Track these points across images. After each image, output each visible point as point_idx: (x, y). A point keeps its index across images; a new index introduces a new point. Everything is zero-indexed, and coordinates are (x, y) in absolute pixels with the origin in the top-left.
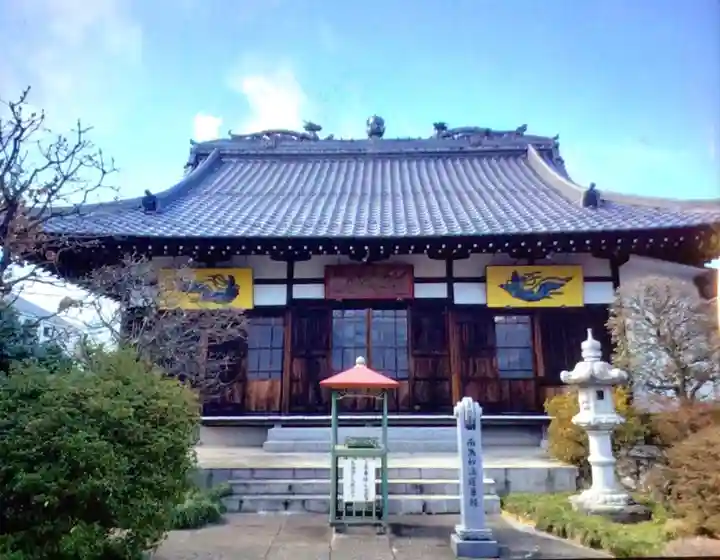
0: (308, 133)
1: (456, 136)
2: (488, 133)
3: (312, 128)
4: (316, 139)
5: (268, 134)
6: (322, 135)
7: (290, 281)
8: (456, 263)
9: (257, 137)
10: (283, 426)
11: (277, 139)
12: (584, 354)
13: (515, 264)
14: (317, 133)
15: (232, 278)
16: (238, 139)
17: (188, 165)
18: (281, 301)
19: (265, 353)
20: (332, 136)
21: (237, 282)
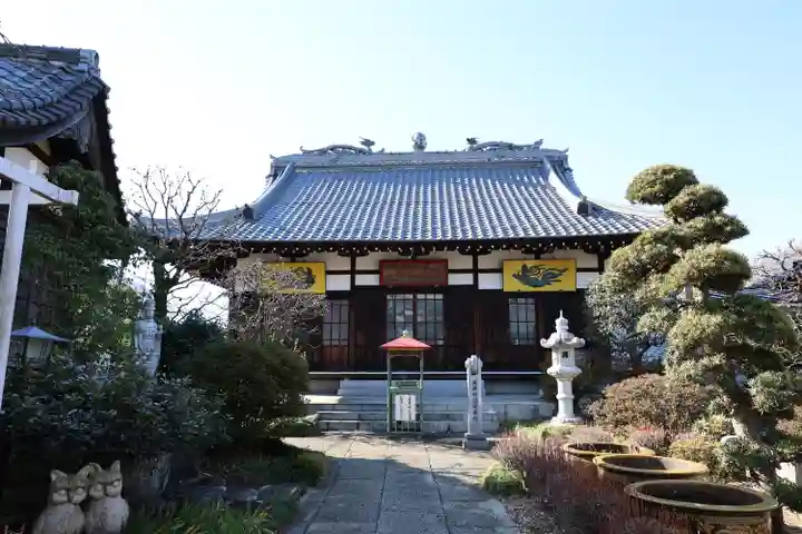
0: (364, 147)
1: (485, 149)
2: (511, 147)
3: (368, 143)
4: (370, 153)
5: (332, 149)
6: (375, 149)
7: (353, 272)
8: (480, 258)
9: (323, 152)
10: (352, 379)
11: (338, 153)
12: (557, 327)
13: (525, 259)
14: (371, 147)
15: (310, 271)
16: (306, 153)
17: (270, 176)
18: (347, 287)
19: (335, 327)
20: (383, 150)
21: (314, 273)
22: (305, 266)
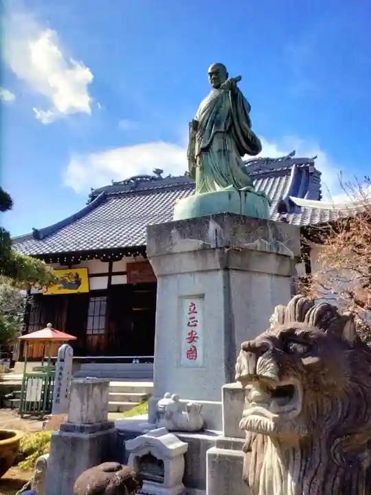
0: (156, 175)
1: (246, 166)
3: (159, 172)
5: (132, 179)
6: (164, 176)
7: (110, 274)
9: (127, 182)
14: (161, 174)
15: (77, 275)
16: (115, 184)
18: (105, 287)
19: (96, 319)
20: (170, 175)
21: (80, 277)
22: (73, 271)
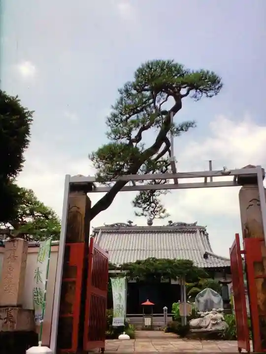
1: (175, 225)
2: (185, 224)
3: (130, 222)
5: (117, 224)
6: (133, 224)
9: (113, 226)
11: (119, 226)
16: (107, 226)
20: (136, 225)
